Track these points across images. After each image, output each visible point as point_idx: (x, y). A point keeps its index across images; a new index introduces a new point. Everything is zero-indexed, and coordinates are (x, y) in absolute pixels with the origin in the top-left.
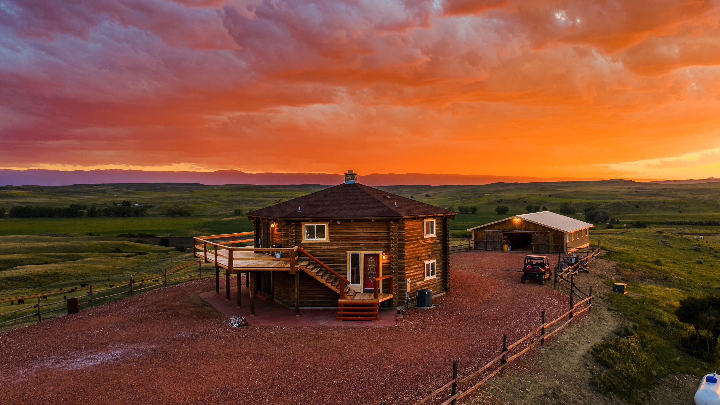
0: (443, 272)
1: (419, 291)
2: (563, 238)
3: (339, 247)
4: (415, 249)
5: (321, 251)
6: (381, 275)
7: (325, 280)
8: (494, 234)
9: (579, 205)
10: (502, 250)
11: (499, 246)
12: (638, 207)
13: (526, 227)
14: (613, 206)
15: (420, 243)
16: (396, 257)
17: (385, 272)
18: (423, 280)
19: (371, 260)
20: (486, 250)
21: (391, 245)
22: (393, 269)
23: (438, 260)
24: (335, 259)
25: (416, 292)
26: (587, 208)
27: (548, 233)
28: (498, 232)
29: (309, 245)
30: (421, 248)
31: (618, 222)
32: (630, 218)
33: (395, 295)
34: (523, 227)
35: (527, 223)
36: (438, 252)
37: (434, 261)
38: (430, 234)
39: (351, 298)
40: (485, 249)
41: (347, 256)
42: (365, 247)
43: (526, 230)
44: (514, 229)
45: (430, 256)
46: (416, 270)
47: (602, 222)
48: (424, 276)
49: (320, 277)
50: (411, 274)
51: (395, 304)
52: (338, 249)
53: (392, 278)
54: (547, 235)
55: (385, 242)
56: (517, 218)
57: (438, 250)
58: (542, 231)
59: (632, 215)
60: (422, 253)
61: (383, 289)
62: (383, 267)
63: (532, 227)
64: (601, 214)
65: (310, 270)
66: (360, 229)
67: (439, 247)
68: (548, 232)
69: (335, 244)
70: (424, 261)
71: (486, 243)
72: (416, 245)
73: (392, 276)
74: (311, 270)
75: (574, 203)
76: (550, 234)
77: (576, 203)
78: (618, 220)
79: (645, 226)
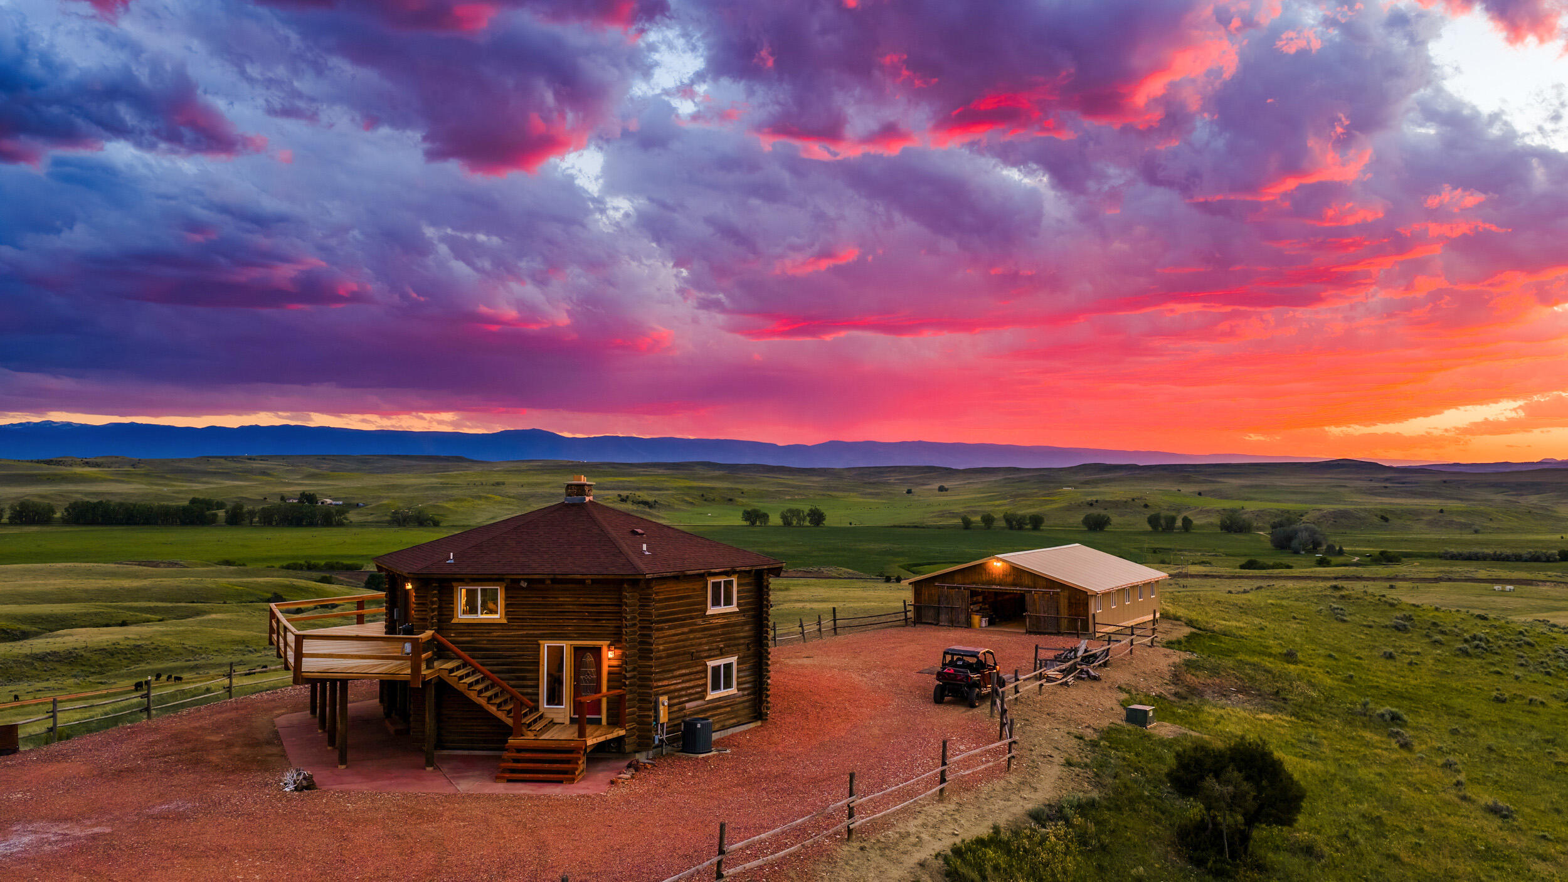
0: (755, 681)
1: (686, 723)
2: (1087, 605)
3: (525, 632)
4: (683, 637)
5: (489, 640)
6: (604, 689)
7: (486, 699)
8: (953, 592)
9: (1260, 514)
10: (969, 625)
11: (962, 617)
12: (1386, 520)
13: (1014, 579)
14: (1334, 518)
15: (696, 625)
16: (634, 655)
17: (612, 684)
18: (703, 698)
19: (590, 658)
20: (937, 624)
21: (624, 630)
22: (626, 678)
23: (744, 657)
24: (514, 656)
25: (680, 724)
26: (1276, 520)
27: (1058, 593)
28: (959, 588)
29: (466, 628)
30: (698, 635)
31: (1341, 552)
32: (1369, 543)
33: (631, 729)
34: (1010, 579)
35: (1018, 572)
36: (742, 641)
37: (733, 660)
38: (723, 607)
39: (535, 736)
40: (935, 622)
41: (539, 651)
42: (576, 633)
43: (1015, 585)
44: (992, 582)
45: (721, 649)
46: (686, 678)
47: (1309, 552)
48: (706, 691)
49: (476, 692)
50: (672, 687)
51: (628, 748)
52: (522, 636)
53: (624, 695)
54: (1055, 596)
55: (614, 623)
56: (999, 560)
57: (744, 638)
58: (1046, 588)
59: (1372, 537)
60: (701, 644)
61: (608, 717)
62: (609, 673)
63: (1027, 580)
64: (1305, 535)
65: (456, 679)
66: (567, 597)
67: (746, 632)
68: (1058, 590)
69: (518, 626)
70: (706, 660)
71: (938, 611)
72: (686, 630)
73: (625, 692)
74: (461, 678)
75: (1250, 510)
76: (1061, 594)
77: (1253, 509)
78: (1341, 549)
79: (1398, 561)
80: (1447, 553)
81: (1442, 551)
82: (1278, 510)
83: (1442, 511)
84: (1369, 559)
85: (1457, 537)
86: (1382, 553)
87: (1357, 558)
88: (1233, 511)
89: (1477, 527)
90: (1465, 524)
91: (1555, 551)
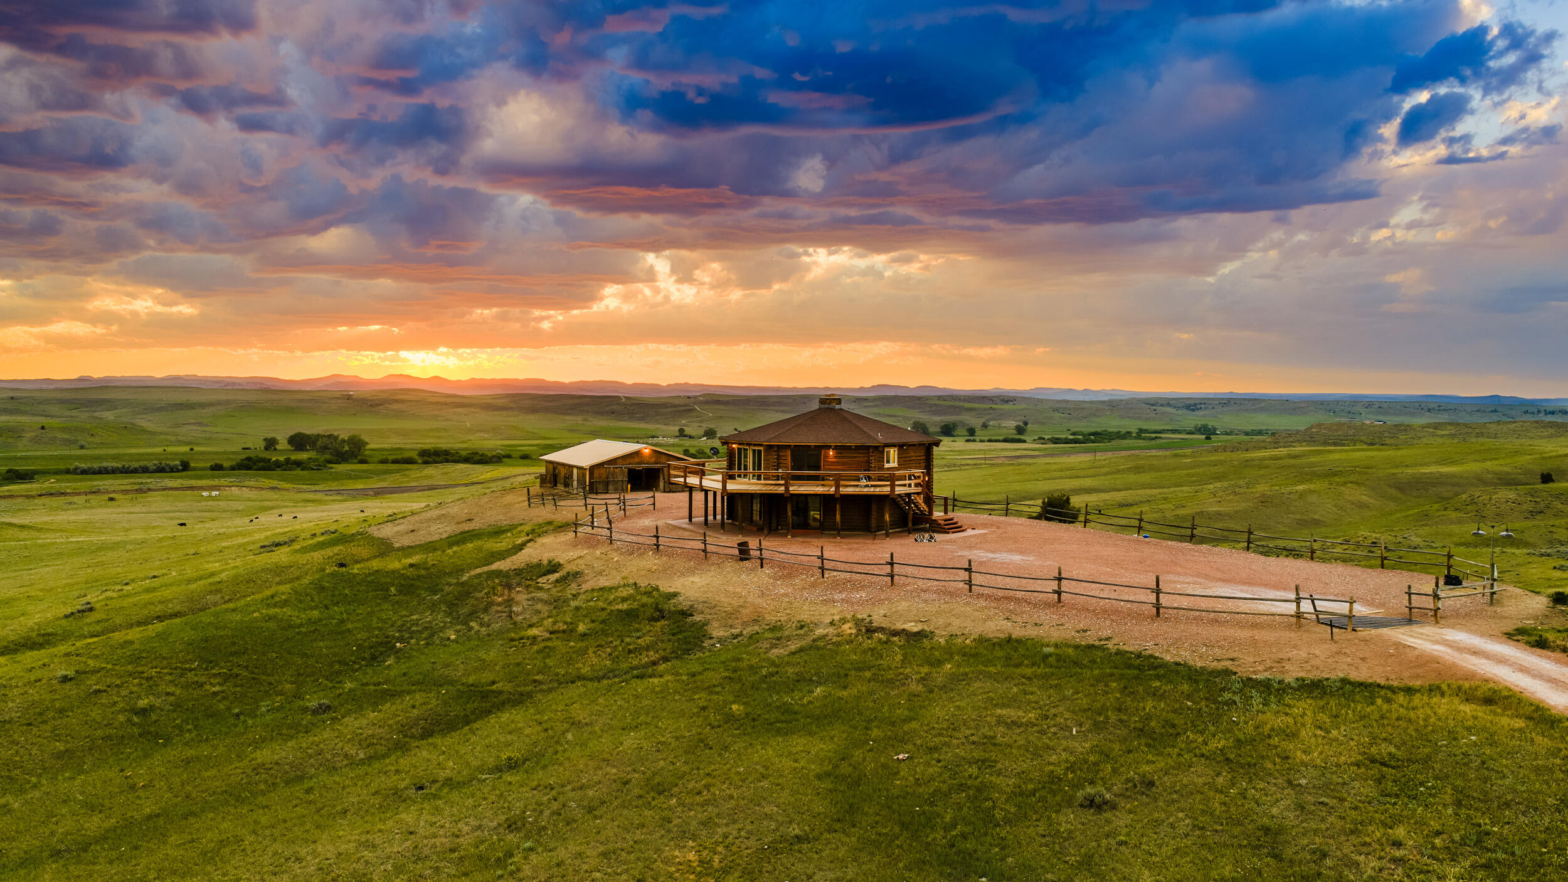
8: (617, 470)
10: (627, 491)
11: (624, 486)
13: (656, 459)
28: (621, 468)
34: (653, 460)
35: (658, 455)
40: (605, 491)
43: (656, 463)
44: (642, 462)
56: (646, 448)
63: (663, 459)
71: (607, 484)
79: (32, 478)
83: (43, 428)
85: (67, 453)
89: (83, 443)
90: (68, 440)
91: (178, 462)
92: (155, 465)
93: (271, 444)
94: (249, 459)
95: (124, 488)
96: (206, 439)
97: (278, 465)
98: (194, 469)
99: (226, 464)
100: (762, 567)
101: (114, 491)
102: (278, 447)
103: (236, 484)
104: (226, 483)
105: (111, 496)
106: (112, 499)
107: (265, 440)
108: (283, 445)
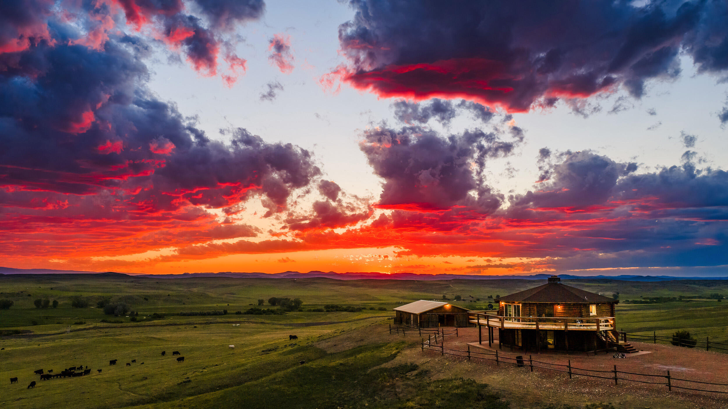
8: (434, 316)
9: (90, 298)
11: (437, 324)
14: (126, 299)
20: (428, 327)
26: (100, 301)
28: (435, 314)
32: (145, 310)
34: (451, 310)
35: (453, 308)
43: (453, 312)
44: (445, 312)
47: (123, 315)
54: (465, 315)
58: (462, 313)
59: (146, 307)
63: (456, 311)
64: (121, 307)
71: (429, 322)
75: (85, 297)
78: (137, 313)
79: (164, 317)
80: (181, 313)
81: (179, 313)
82: (99, 296)
83: (169, 295)
84: (150, 317)
85: (178, 306)
86: (154, 314)
87: (145, 318)
88: (76, 297)
89: (184, 302)
90: (179, 301)
91: (222, 311)
92: (213, 312)
93: (261, 302)
94: (252, 309)
95: (200, 322)
96: (235, 300)
97: (264, 312)
98: (229, 314)
99: (242, 312)
100: (532, 371)
101: (196, 324)
102: (264, 304)
103: (246, 320)
104: (243, 320)
105: (195, 325)
106: (195, 327)
107: (259, 301)
108: (266, 303)
